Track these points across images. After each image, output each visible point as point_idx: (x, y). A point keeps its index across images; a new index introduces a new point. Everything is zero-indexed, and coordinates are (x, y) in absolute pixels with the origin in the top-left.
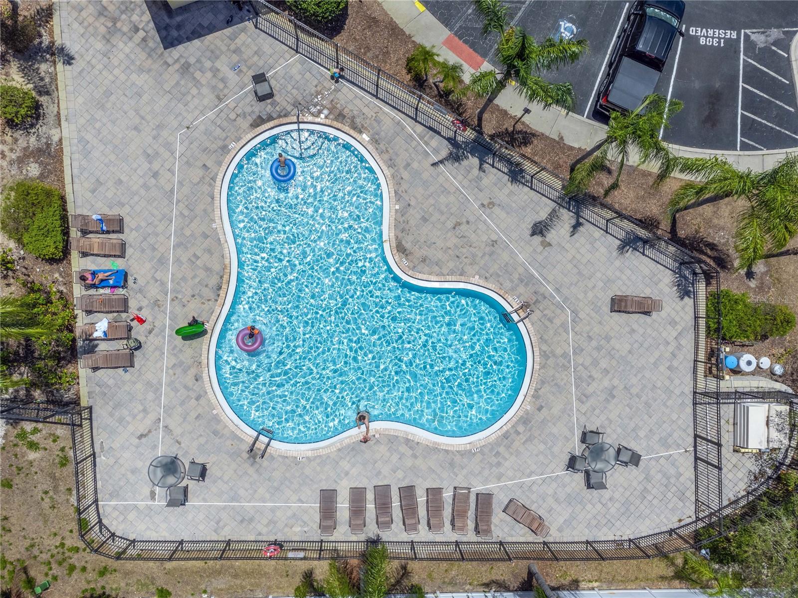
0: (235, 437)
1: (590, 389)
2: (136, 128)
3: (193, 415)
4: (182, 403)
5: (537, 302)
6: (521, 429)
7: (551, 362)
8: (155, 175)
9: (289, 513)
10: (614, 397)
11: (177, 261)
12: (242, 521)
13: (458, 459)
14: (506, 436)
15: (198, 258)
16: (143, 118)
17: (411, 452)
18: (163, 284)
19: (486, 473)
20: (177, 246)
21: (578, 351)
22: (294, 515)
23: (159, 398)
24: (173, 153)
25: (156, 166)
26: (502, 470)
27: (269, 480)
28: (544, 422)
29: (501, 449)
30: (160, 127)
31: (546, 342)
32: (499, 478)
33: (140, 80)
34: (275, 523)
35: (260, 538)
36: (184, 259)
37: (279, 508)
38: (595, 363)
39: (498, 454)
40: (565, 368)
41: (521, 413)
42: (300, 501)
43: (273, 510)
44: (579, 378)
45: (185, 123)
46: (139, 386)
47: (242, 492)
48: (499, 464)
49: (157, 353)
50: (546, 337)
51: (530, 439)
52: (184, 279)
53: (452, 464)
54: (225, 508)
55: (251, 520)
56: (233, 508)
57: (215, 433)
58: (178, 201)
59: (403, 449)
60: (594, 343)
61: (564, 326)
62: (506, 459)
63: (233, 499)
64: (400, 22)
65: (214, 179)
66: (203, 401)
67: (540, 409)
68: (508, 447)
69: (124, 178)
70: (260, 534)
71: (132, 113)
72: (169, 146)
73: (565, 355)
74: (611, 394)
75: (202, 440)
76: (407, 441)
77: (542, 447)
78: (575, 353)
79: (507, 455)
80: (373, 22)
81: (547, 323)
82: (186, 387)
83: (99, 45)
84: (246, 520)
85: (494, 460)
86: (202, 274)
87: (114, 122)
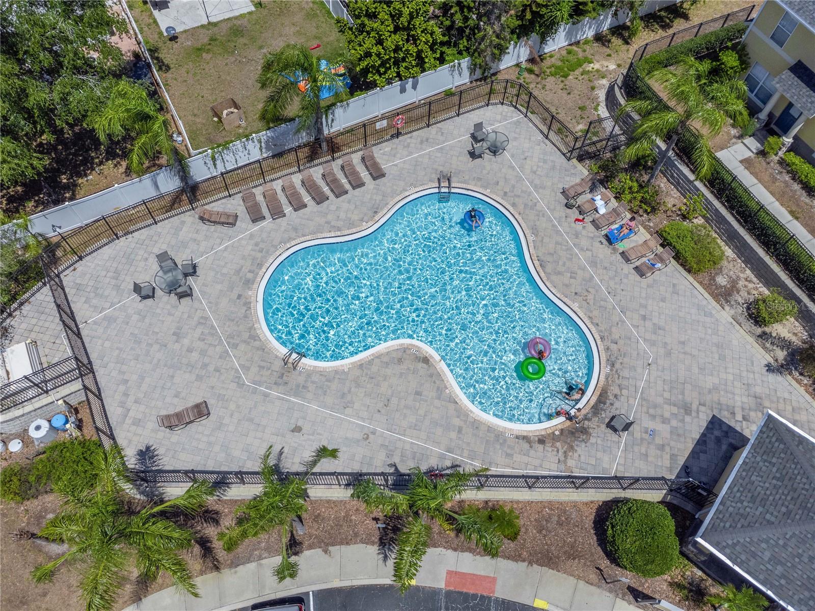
1: (199, 330)
2: (683, 343)
3: (501, 183)
4: (513, 187)
5: (282, 376)
6: (250, 276)
7: (246, 336)
8: (644, 318)
9: (398, 156)
10: (174, 334)
11: (584, 269)
12: (427, 140)
13: (293, 235)
14: (260, 265)
15: (571, 277)
16: (685, 353)
17: (332, 224)
18: (582, 250)
19: (264, 235)
20: (591, 278)
21: (224, 355)
22: (394, 156)
23: (531, 183)
24: (645, 340)
25: (648, 324)
26: (252, 242)
27: (425, 169)
28: (231, 288)
29: (259, 255)
31: (258, 349)
32: (252, 236)
33: (709, 381)
34: (405, 147)
35: (409, 135)
36: (580, 272)
37: (407, 156)
38: (203, 353)
39: (261, 251)
40: (231, 336)
41: (255, 286)
42: (396, 165)
43: (411, 153)
44: (214, 334)
45: (653, 367)
46: (549, 184)
47: (439, 155)
48: (257, 245)
49: (552, 207)
50: (260, 352)
51: (238, 272)
52: (571, 259)
53: (295, 229)
54: (444, 142)
55: (422, 142)
56: (438, 144)
57: (479, 179)
58: (614, 308)
59: (340, 224)
60: (211, 368)
61: (246, 369)
62: (252, 250)
63: (441, 148)
64: (549, 573)
65: (602, 338)
66: (502, 193)
67: (239, 297)
68: (254, 259)
69: (661, 304)
70: (411, 137)
72: (653, 344)
73: (235, 346)
74: (178, 335)
75: (485, 172)
77: (225, 271)
78: (227, 352)
79: (253, 253)
80: (573, 554)
81: (263, 364)
82: (519, 196)
84: (425, 141)
85: (262, 245)
86: (560, 268)
87: (701, 339)
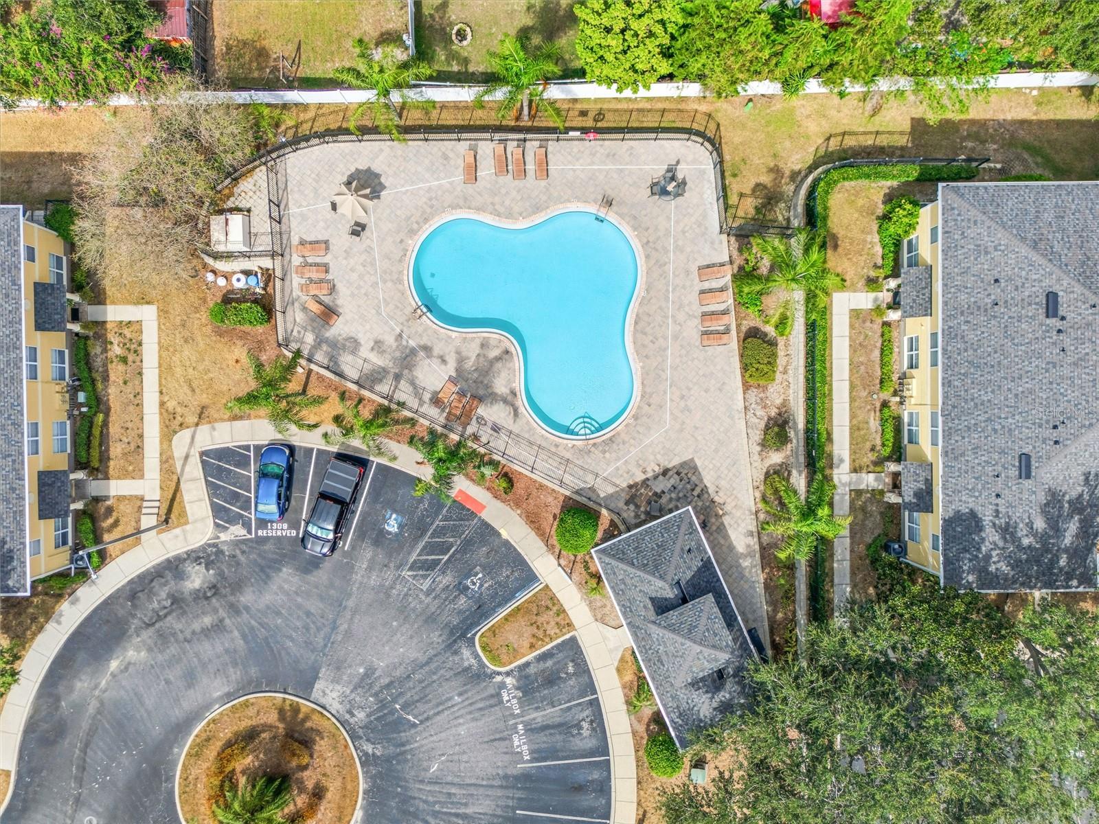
0: (621, 216)
1: (364, 257)
2: (697, 428)
3: (650, 231)
4: (658, 238)
5: (408, 321)
6: (415, 226)
7: (395, 276)
8: (682, 397)
9: (581, 161)
10: (345, 251)
11: (665, 338)
12: (614, 155)
13: (461, 203)
14: (426, 220)
15: (652, 341)
16: (693, 436)
17: (496, 207)
18: (675, 322)
19: (440, 193)
20: (665, 349)
21: (375, 285)
22: (578, 160)
23: (675, 242)
24: (671, 413)
25: (682, 404)
26: (427, 195)
27: (596, 185)
28: (398, 231)
29: (429, 210)
30: (681, 430)
31: (399, 291)
32: (430, 189)
34: (591, 154)
36: (661, 340)
37: (589, 165)
38: (361, 277)
39: (432, 207)
40: (385, 272)
41: (416, 237)
42: (574, 170)
43: (593, 163)
44: (373, 264)
45: (664, 434)
46: (689, 250)
47: (615, 176)
48: (430, 199)
49: (677, 273)
50: (399, 294)
51: (408, 218)
52: (660, 326)
53: (466, 199)
54: (627, 164)
55: (608, 155)
56: (621, 164)
57: (635, 218)
58: (667, 380)
59: (502, 210)
60: (363, 291)
61: (387, 303)
62: (426, 203)
63: (621, 171)
65: (643, 396)
66: (645, 240)
67: (402, 241)
68: (424, 212)
69: (703, 393)
70: (601, 146)
71: (700, 438)
72: (675, 418)
73: (385, 282)
75: (644, 212)
76: (499, 215)
77: (399, 213)
78: (377, 284)
79: (425, 206)
81: (400, 305)
82: (657, 250)
83: (723, 483)
84: (612, 156)
85: (434, 202)
86: (648, 330)
87: (712, 432)
